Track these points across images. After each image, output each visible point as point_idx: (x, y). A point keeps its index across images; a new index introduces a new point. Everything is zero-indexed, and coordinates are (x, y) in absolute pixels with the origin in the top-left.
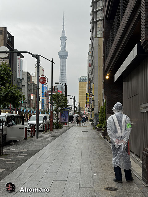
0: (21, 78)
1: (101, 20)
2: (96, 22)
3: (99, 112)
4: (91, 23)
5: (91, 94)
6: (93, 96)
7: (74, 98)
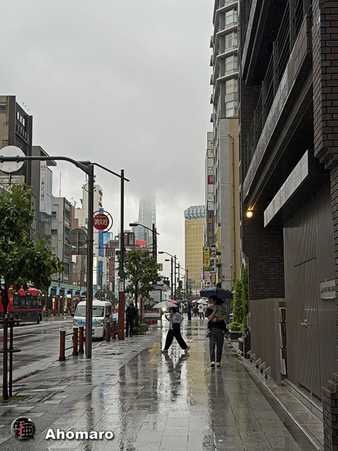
0: (50, 213)
1: (234, 77)
2: (223, 82)
4: (211, 84)
5: (214, 251)
6: (219, 254)
7: (174, 259)
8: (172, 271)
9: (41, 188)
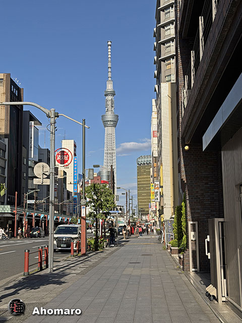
0: (37, 160)
1: (172, 57)
2: (164, 60)
3: (173, 216)
4: (155, 64)
5: (158, 185)
6: (162, 187)
7: (128, 192)
8: (127, 201)
9: (30, 142)
